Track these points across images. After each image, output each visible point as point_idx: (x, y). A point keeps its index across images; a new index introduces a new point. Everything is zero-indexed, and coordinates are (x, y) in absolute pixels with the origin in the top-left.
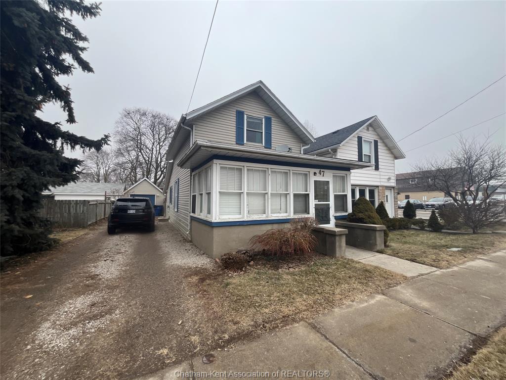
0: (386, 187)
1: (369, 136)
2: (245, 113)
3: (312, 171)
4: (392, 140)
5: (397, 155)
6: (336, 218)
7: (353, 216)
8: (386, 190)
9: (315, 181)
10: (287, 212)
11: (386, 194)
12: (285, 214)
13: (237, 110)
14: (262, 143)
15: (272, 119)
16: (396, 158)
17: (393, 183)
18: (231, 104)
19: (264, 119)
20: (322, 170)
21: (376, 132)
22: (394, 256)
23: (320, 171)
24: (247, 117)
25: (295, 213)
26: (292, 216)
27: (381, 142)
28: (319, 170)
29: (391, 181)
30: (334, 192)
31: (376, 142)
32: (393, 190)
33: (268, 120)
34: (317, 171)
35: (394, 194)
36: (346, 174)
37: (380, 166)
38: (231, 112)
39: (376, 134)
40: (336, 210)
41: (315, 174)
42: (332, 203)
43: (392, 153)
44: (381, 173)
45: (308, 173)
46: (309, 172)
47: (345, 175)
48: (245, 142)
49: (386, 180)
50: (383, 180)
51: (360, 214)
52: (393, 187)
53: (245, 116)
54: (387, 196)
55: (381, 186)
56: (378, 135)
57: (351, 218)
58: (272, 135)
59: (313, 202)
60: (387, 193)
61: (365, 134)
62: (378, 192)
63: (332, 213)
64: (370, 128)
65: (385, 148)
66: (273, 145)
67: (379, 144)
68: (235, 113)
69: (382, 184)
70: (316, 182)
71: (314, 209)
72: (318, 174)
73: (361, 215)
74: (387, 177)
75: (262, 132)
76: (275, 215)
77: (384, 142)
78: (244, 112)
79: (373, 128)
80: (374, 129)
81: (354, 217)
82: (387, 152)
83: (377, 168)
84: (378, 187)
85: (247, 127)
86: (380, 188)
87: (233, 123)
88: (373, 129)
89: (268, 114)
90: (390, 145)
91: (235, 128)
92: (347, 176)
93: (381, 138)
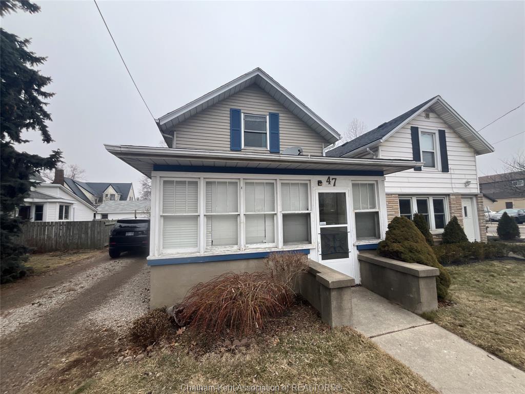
0: (462, 195)
1: (429, 125)
2: (242, 111)
3: (315, 179)
4: (467, 127)
5: (479, 147)
6: (359, 248)
7: (384, 247)
8: (462, 200)
9: (319, 193)
10: (274, 242)
11: (463, 205)
12: (271, 245)
13: (231, 109)
14: (266, 147)
15: (280, 115)
16: (478, 153)
17: (474, 189)
18: (224, 103)
19: (268, 117)
20: (332, 177)
21: (441, 118)
22: (454, 333)
23: (329, 178)
24: (245, 116)
25: (286, 242)
26: (281, 247)
27: (452, 131)
28: (326, 177)
29: (471, 186)
30: (355, 209)
31: (442, 134)
32: (474, 199)
33: (274, 118)
34: (324, 178)
35: (478, 205)
36: (377, 181)
37: (450, 166)
38: (223, 112)
39: (441, 121)
40: (359, 236)
41: (320, 183)
42: (351, 225)
43: (470, 146)
44: (453, 176)
45: (308, 182)
46: (310, 180)
47: (375, 182)
48: (243, 146)
49: (463, 186)
50: (457, 186)
51: (395, 245)
52: (476, 195)
53: (242, 115)
54: (465, 208)
55: (454, 194)
56: (445, 123)
57: (383, 250)
58: (280, 135)
59: (316, 226)
60: (465, 203)
61: (425, 124)
62: (450, 202)
63: (352, 240)
64: (431, 115)
65: (458, 140)
66: (282, 148)
67: (447, 135)
68: (229, 112)
69: (456, 191)
70: (320, 195)
71: (319, 236)
72: (324, 183)
73: (396, 247)
74: (464, 181)
75: (266, 133)
76: (254, 246)
77: (455, 132)
78: (240, 110)
79: (436, 113)
80: (438, 115)
81: (386, 249)
82: (462, 145)
83: (445, 168)
84: (448, 195)
85: (245, 128)
86: (451, 197)
87: (226, 124)
88: (436, 116)
89: (274, 110)
90: (466, 135)
91: (229, 131)
92: (377, 183)
93: (450, 127)
